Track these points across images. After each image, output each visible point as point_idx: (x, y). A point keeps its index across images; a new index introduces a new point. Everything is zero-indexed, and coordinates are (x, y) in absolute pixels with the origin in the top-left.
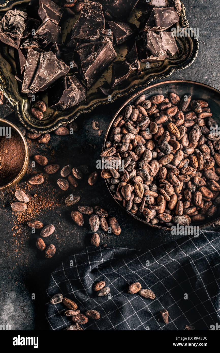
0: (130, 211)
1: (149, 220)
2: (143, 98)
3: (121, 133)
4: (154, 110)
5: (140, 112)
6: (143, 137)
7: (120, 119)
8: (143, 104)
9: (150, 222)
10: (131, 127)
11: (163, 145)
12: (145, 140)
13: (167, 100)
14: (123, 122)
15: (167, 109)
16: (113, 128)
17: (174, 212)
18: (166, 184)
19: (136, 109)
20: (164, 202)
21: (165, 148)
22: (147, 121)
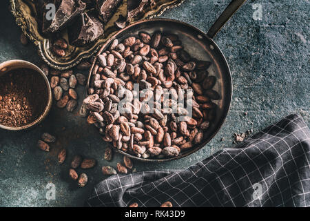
0: (121, 150)
1: (140, 155)
2: (116, 43)
3: (101, 79)
4: (129, 52)
5: (116, 56)
6: (122, 79)
7: (97, 67)
8: (117, 49)
9: (141, 157)
10: (109, 72)
12: (125, 81)
13: (139, 41)
14: (101, 69)
15: (140, 48)
17: (163, 144)
18: (149, 119)
19: (110, 55)
20: (150, 136)
22: (123, 64)
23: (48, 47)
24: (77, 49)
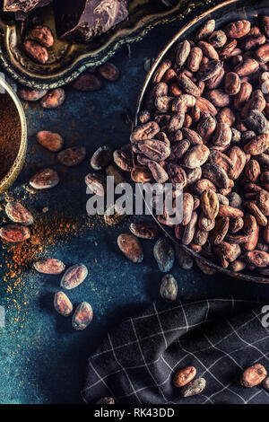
0: (189, 246)
1: (227, 264)
2: (211, 26)
3: (170, 93)
4: (233, 50)
5: (206, 54)
6: (212, 101)
7: (166, 67)
8: (211, 38)
9: (228, 268)
10: (189, 83)
11: (251, 117)
12: (216, 107)
13: (257, 31)
14: (173, 73)
15: (258, 46)
16: (153, 85)
18: (258, 193)
19: (197, 49)
20: (255, 227)
21: (255, 122)
22: (219, 71)
23: (14, 42)
24: (73, 48)
